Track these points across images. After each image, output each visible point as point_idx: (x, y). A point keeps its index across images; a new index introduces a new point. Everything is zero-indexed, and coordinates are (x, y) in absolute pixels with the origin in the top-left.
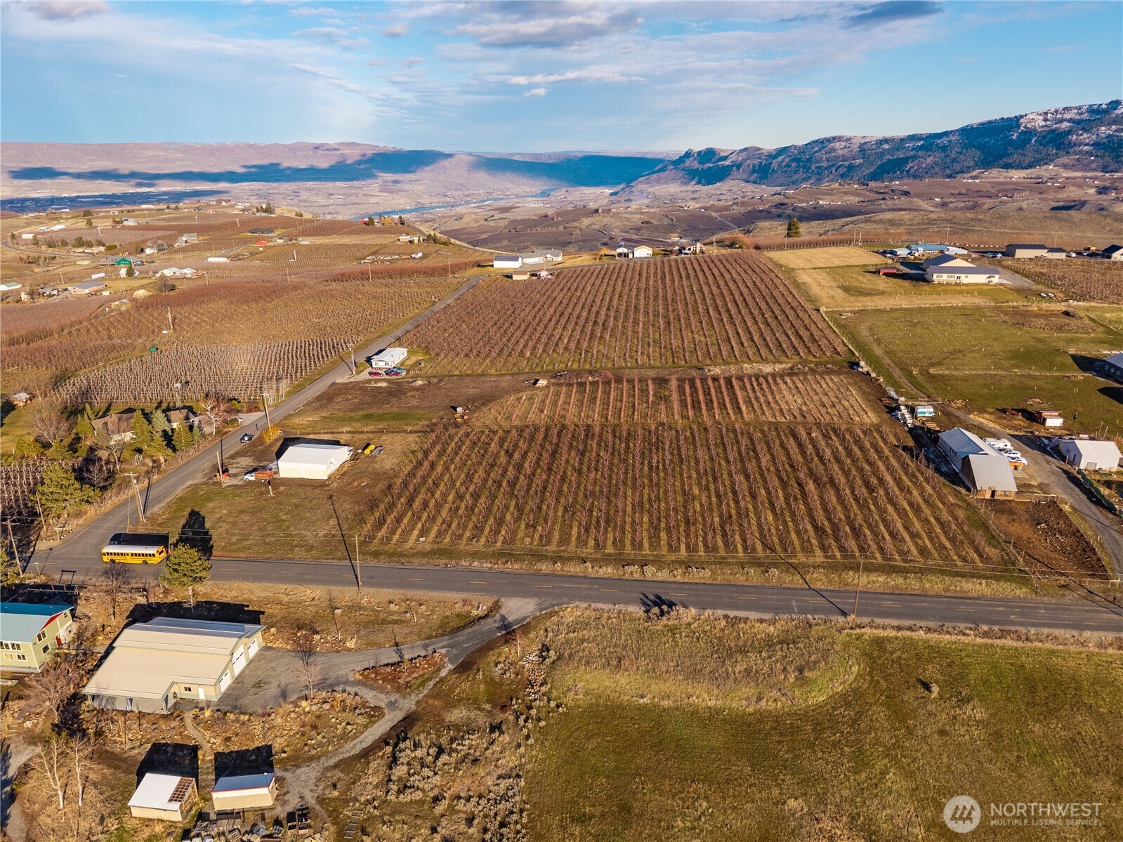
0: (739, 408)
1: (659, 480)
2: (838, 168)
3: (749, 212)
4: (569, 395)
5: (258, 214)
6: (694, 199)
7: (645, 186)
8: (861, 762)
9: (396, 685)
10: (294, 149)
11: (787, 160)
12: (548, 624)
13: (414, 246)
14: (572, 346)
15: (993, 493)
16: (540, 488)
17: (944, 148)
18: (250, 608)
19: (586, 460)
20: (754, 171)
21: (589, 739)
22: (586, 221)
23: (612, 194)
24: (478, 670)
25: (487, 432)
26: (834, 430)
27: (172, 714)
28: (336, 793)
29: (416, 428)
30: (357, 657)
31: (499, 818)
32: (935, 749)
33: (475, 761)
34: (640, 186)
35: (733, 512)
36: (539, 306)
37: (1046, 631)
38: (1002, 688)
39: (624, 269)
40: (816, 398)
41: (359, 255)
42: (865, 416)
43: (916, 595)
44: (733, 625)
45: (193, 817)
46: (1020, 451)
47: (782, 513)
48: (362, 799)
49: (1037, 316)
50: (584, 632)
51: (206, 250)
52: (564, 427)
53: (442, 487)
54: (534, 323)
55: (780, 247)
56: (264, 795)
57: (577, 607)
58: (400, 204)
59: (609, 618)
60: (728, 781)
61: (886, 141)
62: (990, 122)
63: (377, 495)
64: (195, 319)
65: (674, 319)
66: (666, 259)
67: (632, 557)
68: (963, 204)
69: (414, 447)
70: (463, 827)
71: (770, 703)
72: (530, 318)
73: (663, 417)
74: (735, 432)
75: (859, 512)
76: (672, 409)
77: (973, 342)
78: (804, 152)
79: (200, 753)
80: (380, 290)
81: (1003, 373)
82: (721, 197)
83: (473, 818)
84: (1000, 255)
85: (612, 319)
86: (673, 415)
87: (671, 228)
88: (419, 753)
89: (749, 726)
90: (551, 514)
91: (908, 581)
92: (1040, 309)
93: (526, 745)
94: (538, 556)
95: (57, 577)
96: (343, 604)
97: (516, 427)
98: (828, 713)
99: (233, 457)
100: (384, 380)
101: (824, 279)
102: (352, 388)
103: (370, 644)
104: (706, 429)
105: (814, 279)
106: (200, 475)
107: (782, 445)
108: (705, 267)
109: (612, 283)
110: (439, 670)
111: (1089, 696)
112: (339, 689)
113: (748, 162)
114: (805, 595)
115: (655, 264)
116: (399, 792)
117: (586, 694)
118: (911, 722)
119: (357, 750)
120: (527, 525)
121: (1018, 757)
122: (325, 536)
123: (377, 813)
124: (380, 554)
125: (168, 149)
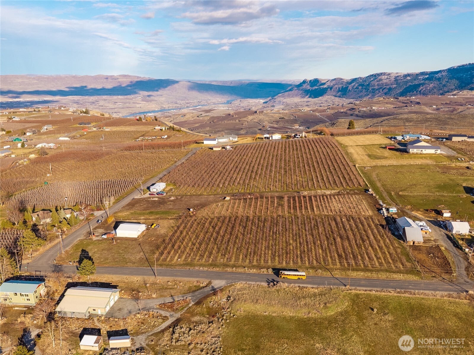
0: (313, 209)
1: (276, 238)
2: (383, 89)
3: (336, 113)
4: (239, 204)
5: (81, 114)
6: (308, 105)
7: (281, 99)
8: (344, 332)
9: (172, 309)
10: (96, 78)
11: (357, 85)
12: (230, 289)
13: (162, 132)
14: (241, 182)
15: (414, 243)
16: (227, 241)
17: (439, 79)
18: (113, 284)
19: (246, 230)
20: (339, 91)
21: (245, 326)
22: (250, 118)
23: (264, 103)
24: (204, 304)
25: (204, 219)
26: (353, 218)
27: (89, 318)
28: (153, 343)
29: (173, 217)
30: (156, 300)
31: (212, 350)
32: (372, 329)
33: (203, 332)
34: (279, 98)
35: (306, 250)
36: (226, 163)
37: (422, 291)
38: (401, 310)
39: (267, 145)
40: (347, 205)
41: (135, 136)
42: (367, 213)
43: (375, 279)
44: (301, 289)
45: (102, 349)
46: (429, 226)
47: (326, 250)
48: (163, 344)
49: (453, 169)
50: (244, 291)
51: (57, 133)
52: (237, 217)
53: (186, 240)
54: (224, 172)
55: (343, 135)
56: (127, 342)
57: (241, 283)
58: (152, 108)
59: (254, 287)
60: (295, 339)
61: (409, 75)
62: (463, 66)
63: (159, 244)
64: (61, 169)
65: (289, 170)
66: (287, 140)
67: (264, 266)
68: (448, 109)
69: (173, 225)
70: (199, 352)
71: (313, 315)
72: (222, 169)
73: (280, 213)
74: (310, 219)
75: (357, 250)
76: (284, 209)
77: (421, 181)
78: (365, 81)
79: (101, 331)
80: (149, 155)
81: (431, 194)
82: (322, 105)
83: (203, 350)
84: (444, 140)
85: (260, 169)
86: (284, 212)
87: (295, 121)
88: (183, 330)
89: (305, 322)
90: (231, 250)
91: (372, 274)
92: (456, 166)
93: (222, 328)
94: (226, 265)
95: (34, 273)
96: (149, 282)
97: (216, 217)
98: (334, 318)
99: (95, 229)
100: (157, 197)
101: (360, 151)
102: (142, 200)
103: (161, 296)
104: (298, 218)
105: (356, 151)
106: (82, 236)
107: (329, 224)
108: (305, 144)
109: (261, 152)
110: (189, 304)
111: (433, 313)
112: (151, 310)
113: (336, 86)
114: (331, 279)
115: (282, 143)
116: (176, 342)
117: (244, 311)
118: (364, 321)
119: (159, 330)
120: (222, 255)
121: (402, 331)
122: (139, 259)
123: (168, 348)
124: (163, 265)
125: (29, 78)
